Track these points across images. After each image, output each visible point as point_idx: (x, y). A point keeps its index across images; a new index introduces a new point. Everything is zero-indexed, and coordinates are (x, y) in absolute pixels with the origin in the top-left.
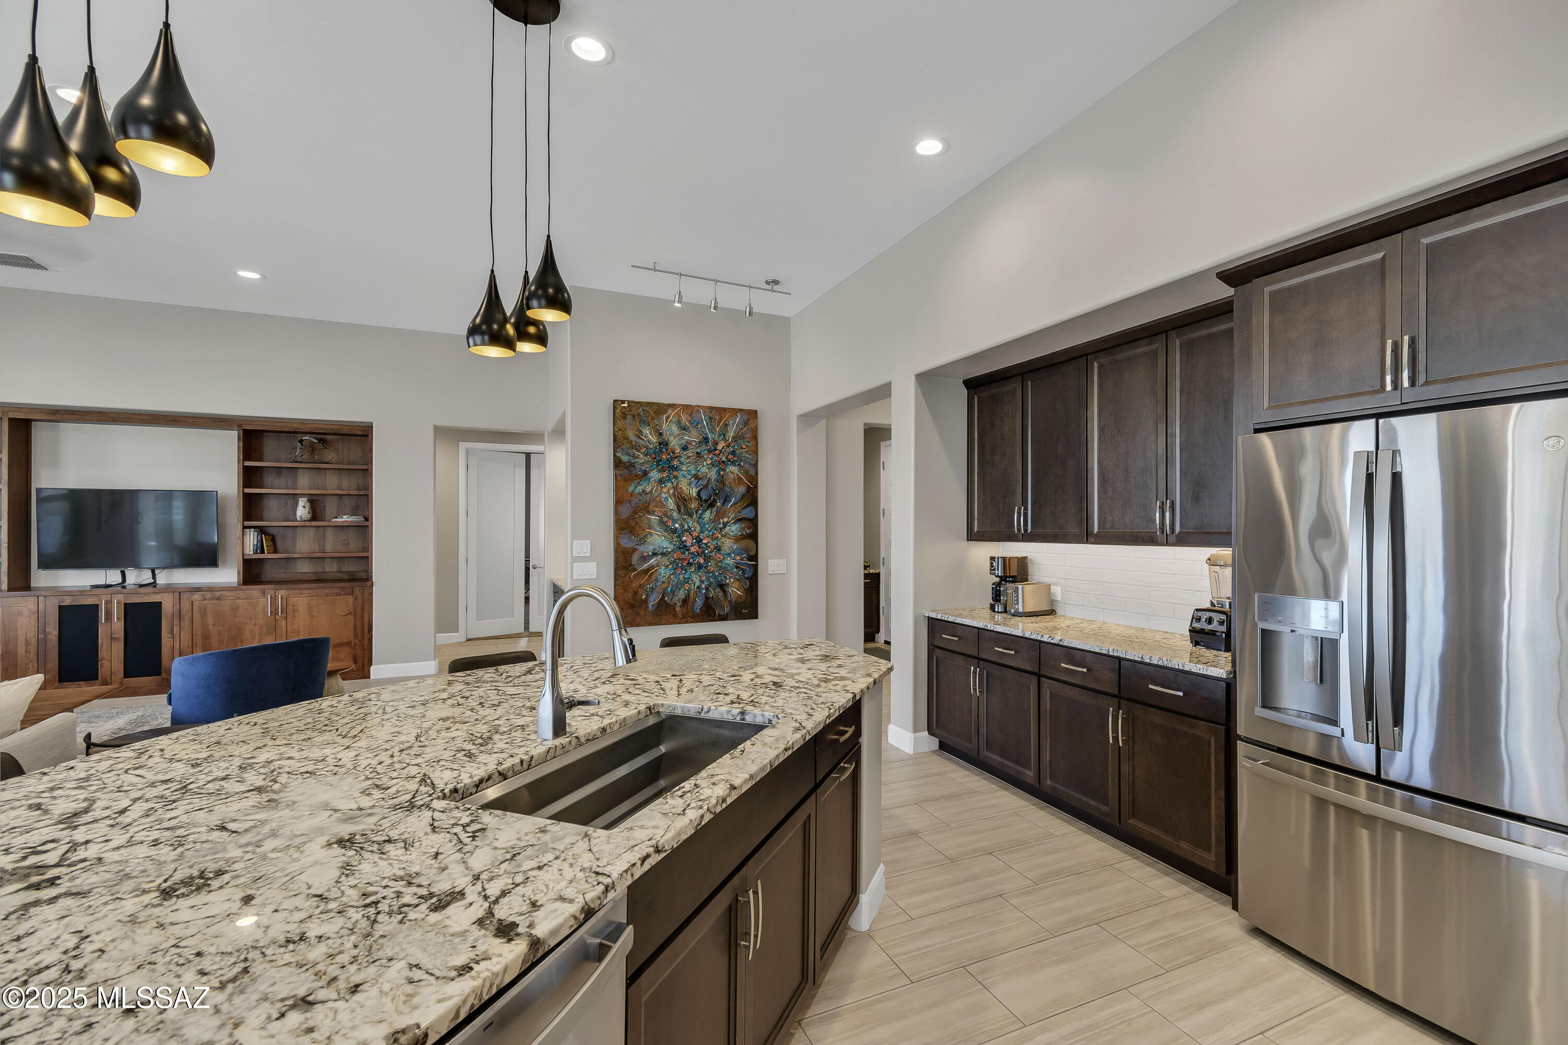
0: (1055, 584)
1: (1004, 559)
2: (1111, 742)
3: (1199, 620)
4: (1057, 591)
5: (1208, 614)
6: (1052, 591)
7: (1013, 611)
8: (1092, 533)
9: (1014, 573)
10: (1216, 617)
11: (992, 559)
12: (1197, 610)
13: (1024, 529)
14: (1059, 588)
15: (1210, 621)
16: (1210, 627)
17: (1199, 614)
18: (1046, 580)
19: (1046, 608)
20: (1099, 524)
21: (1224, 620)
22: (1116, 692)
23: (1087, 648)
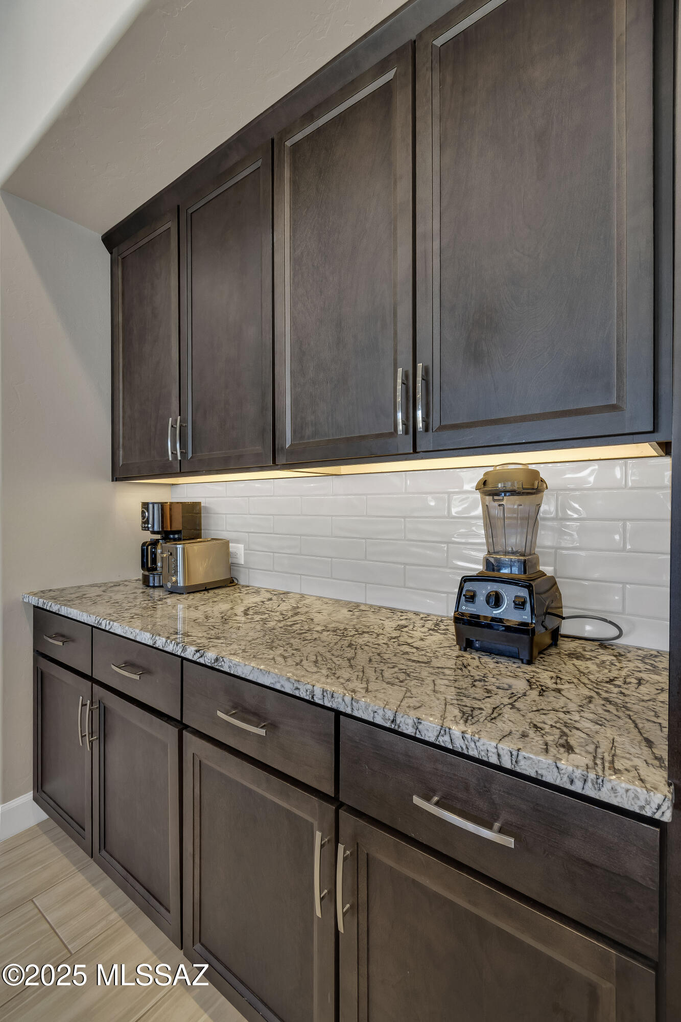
0: (237, 541)
1: (162, 505)
2: (318, 913)
3: (472, 598)
4: (239, 550)
5: (491, 587)
6: (231, 550)
7: (169, 585)
8: (283, 448)
9: (177, 526)
10: (509, 593)
11: (145, 506)
12: (465, 580)
13: (181, 453)
14: (241, 546)
15: (496, 599)
16: (496, 612)
17: (468, 586)
18: (224, 535)
19: (220, 575)
20: (294, 432)
21: (525, 598)
22: (329, 789)
23: (267, 681)
